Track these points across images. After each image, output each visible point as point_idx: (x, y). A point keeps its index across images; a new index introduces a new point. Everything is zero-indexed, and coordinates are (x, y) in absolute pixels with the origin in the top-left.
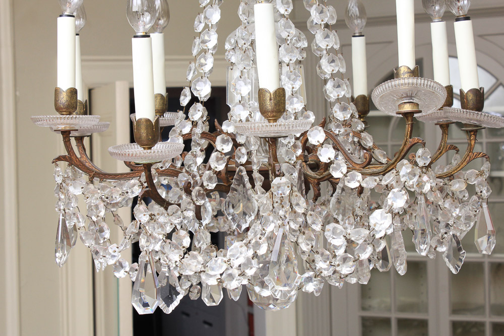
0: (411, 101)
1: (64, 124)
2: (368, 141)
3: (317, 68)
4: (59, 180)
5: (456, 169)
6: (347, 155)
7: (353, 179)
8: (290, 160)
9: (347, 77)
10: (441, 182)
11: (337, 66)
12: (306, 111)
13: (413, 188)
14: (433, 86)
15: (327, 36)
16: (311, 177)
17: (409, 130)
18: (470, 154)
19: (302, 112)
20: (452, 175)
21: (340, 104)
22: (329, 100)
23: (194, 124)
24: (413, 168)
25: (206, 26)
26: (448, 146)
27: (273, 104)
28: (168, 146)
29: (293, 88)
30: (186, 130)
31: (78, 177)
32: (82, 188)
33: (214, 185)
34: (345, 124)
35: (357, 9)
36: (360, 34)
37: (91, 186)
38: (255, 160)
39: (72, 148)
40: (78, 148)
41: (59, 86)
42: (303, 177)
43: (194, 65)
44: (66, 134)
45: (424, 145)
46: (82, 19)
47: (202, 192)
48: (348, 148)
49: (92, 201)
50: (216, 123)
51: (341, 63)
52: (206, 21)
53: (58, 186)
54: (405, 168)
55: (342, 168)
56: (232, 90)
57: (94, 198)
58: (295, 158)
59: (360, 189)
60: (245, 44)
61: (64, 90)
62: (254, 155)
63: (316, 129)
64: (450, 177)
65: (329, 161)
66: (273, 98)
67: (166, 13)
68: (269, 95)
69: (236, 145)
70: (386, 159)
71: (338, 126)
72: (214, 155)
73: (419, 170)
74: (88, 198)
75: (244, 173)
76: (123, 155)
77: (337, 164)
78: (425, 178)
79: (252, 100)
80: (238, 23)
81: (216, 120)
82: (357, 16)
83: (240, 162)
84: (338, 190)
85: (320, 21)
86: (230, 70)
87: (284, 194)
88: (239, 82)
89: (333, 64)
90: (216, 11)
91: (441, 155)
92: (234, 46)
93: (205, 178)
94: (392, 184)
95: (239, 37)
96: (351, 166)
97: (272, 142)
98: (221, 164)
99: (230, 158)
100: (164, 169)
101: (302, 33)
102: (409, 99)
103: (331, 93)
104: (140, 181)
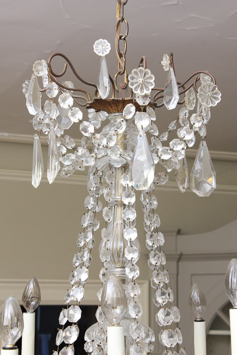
15: (172, 336)
25: (68, 323)
36: (201, 319)
82: (198, 303)
90: (77, 310)
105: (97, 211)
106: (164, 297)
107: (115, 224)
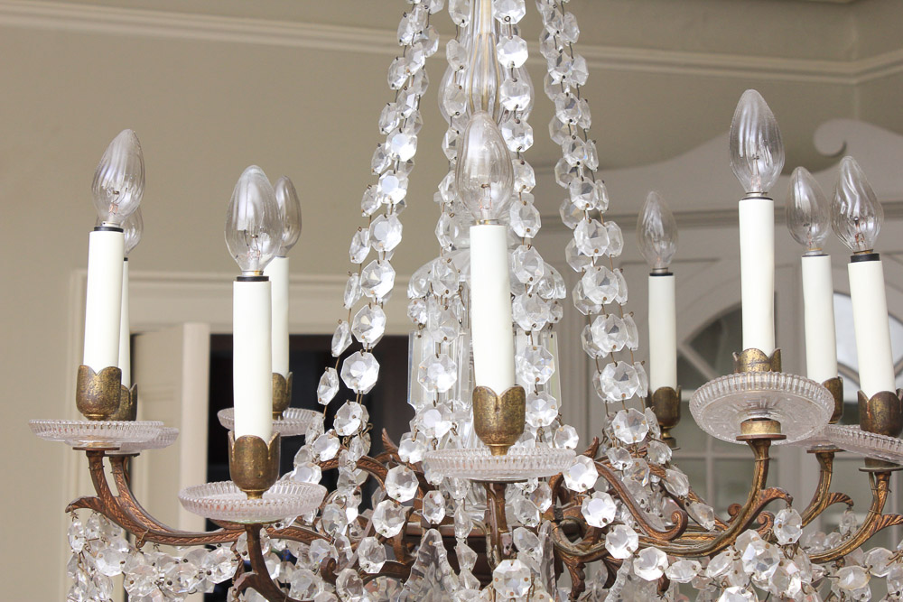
0: (766, 416)
1: (94, 438)
2: (680, 485)
3: (583, 338)
4: (78, 545)
5: (849, 546)
6: (638, 514)
7: (649, 563)
8: (529, 520)
9: (640, 357)
10: (820, 571)
11: (623, 338)
12: (562, 425)
13: (767, 584)
14: (808, 390)
15: (605, 281)
16: (568, 552)
17: (761, 473)
18: (877, 517)
19: (553, 428)
20: (842, 558)
21: (627, 411)
22: (604, 400)
23: (345, 442)
24: (767, 547)
25: (373, 255)
26: (832, 496)
27: (501, 419)
28: (295, 489)
29: (538, 380)
30: (329, 453)
31: (113, 533)
32: (123, 563)
33: (381, 565)
34: (637, 450)
35: (660, 223)
36: (665, 271)
37: (140, 559)
38: (461, 519)
39: (106, 484)
40: (116, 478)
41: (86, 362)
42: (552, 552)
43: (347, 325)
44: (95, 455)
45: (790, 504)
46: (134, 230)
47: (355, 579)
48: (640, 498)
49: (140, 589)
50: (385, 436)
51: (631, 333)
52: (374, 244)
53: (75, 557)
54: (752, 547)
55: (629, 539)
56: (420, 380)
57: (144, 582)
58: (538, 518)
59: (663, 581)
60: (447, 292)
61: (97, 372)
62: (459, 509)
63: (580, 461)
64: (837, 560)
65: (604, 525)
66: (502, 406)
67: (296, 220)
68: (494, 400)
69: (425, 487)
70: (714, 522)
71: (621, 456)
72: (381, 506)
73: (780, 552)
74: (132, 582)
75: (439, 542)
76: (207, 507)
77: (619, 531)
78: (791, 568)
79: (456, 399)
80: (435, 251)
81: (384, 430)
82: (659, 235)
83: (432, 521)
84: (620, 580)
85: (592, 251)
86: (416, 338)
87: (518, 594)
88: (435, 365)
89: (614, 335)
90: (393, 226)
91: (818, 512)
92: (426, 292)
93: (362, 551)
94: (727, 576)
95: (436, 278)
96: (646, 535)
97: (498, 489)
98: (394, 525)
99: (411, 512)
100: (282, 527)
101: (556, 272)
102: (761, 414)
103: (610, 390)
104: (235, 551)
105: (433, 12)
106: (587, 195)
107: (476, 36)
